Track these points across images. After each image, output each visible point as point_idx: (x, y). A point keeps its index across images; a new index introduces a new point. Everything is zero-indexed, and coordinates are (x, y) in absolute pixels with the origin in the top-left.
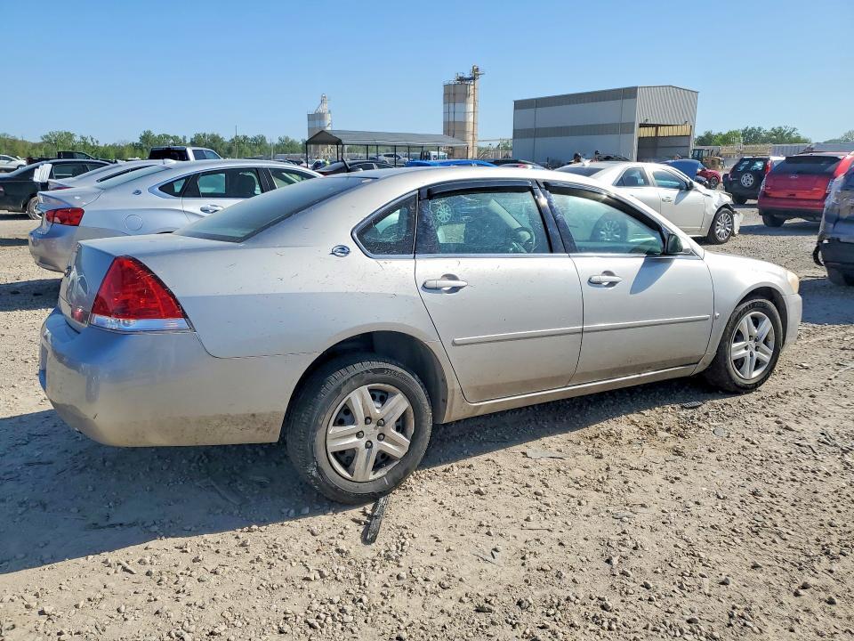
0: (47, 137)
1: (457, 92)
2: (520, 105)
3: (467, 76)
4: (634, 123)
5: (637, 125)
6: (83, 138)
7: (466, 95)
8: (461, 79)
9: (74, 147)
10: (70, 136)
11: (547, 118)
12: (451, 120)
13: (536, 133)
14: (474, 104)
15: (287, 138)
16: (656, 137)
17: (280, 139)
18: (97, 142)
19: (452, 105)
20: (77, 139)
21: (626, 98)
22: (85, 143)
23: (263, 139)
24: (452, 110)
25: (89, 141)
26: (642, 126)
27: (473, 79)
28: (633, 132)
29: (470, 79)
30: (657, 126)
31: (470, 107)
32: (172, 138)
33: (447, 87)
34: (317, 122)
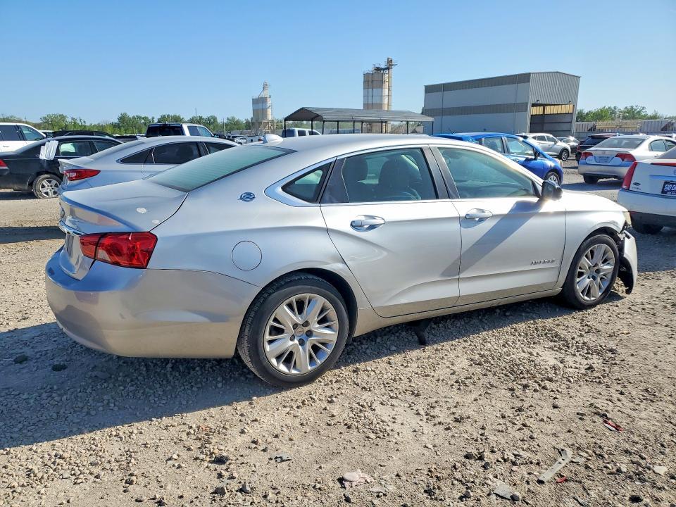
0: (45, 118)
1: (375, 80)
2: (429, 89)
3: (383, 66)
4: (527, 103)
5: (530, 105)
6: (73, 119)
7: (382, 82)
8: (378, 69)
9: (66, 126)
10: (63, 117)
11: (452, 100)
12: (370, 102)
13: (442, 112)
14: (389, 90)
15: (233, 118)
16: (543, 115)
17: (228, 119)
18: (84, 122)
19: (370, 90)
20: (69, 120)
21: (521, 82)
22: (75, 123)
23: (215, 119)
24: (370, 94)
25: (78, 122)
26: (533, 105)
27: (388, 68)
28: (526, 110)
29: (384, 69)
30: (544, 105)
31: (386, 92)
32: (143, 119)
33: (366, 76)
34: (260, 105)
